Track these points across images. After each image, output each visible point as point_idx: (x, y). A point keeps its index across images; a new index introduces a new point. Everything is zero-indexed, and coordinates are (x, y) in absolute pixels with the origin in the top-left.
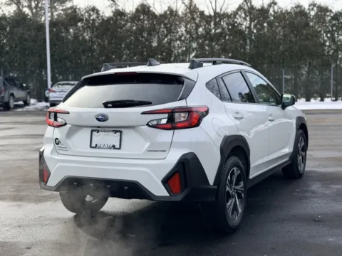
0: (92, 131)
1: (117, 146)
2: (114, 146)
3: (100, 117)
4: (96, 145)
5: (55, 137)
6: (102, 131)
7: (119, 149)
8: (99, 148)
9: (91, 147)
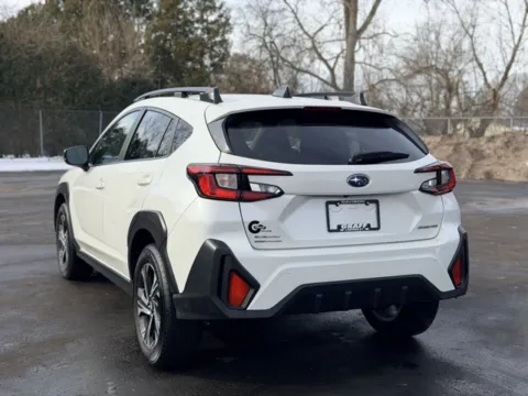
0: (328, 203)
1: (374, 225)
2: (368, 226)
3: (356, 180)
4: (339, 227)
5: (248, 220)
6: (345, 203)
7: (378, 228)
8: (345, 231)
9: (330, 231)
